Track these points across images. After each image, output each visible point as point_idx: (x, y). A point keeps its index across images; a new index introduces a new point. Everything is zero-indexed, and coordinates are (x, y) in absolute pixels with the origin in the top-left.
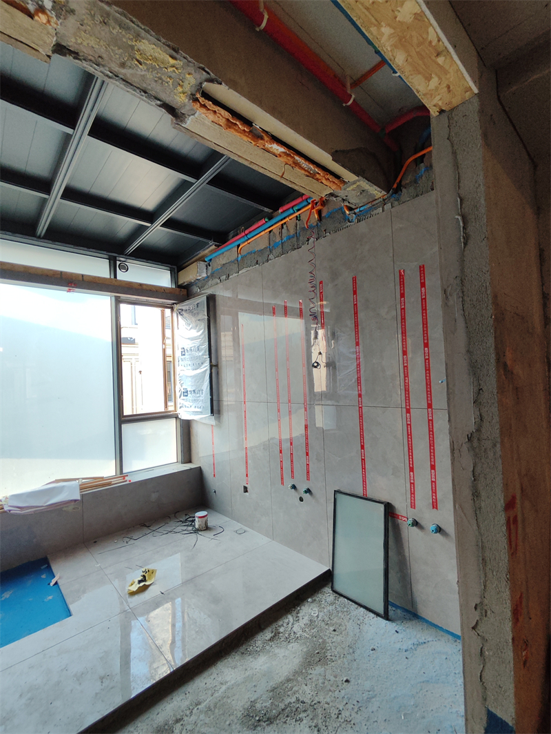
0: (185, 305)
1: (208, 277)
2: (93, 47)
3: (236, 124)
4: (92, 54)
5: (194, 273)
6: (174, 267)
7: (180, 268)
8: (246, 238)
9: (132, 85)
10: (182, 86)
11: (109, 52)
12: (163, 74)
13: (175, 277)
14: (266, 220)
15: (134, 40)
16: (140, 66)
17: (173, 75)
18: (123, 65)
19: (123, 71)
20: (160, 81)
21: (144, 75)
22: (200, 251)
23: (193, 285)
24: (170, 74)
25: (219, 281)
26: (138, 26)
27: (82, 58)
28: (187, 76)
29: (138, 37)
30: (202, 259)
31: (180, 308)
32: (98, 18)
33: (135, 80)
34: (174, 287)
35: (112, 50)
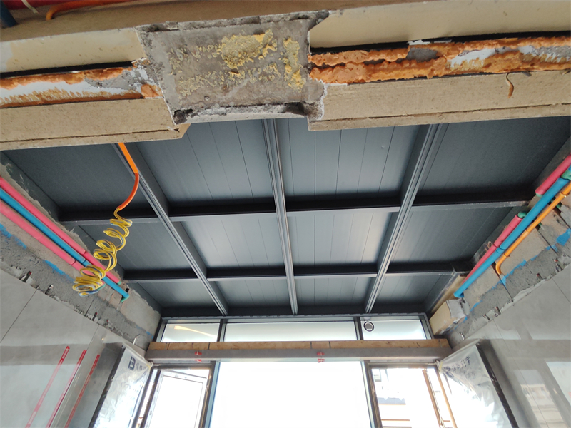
0: (452, 361)
1: (468, 317)
2: (195, 91)
3: (382, 61)
4: (198, 100)
5: (447, 316)
6: (422, 314)
7: (430, 314)
8: (500, 251)
9: (245, 106)
10: (289, 64)
11: (209, 85)
12: (262, 67)
13: (427, 327)
14: (521, 215)
15: (216, 47)
16: (238, 75)
17: (272, 57)
18: (226, 89)
19: (229, 95)
20: (265, 78)
21: (247, 86)
22: (445, 288)
23: (452, 332)
24: (269, 60)
25: (486, 320)
26: (209, 27)
27: (196, 111)
28: (286, 44)
29: (216, 41)
30: (451, 297)
31: (445, 366)
32: (179, 53)
33: (244, 97)
34: (429, 338)
35: (209, 79)
